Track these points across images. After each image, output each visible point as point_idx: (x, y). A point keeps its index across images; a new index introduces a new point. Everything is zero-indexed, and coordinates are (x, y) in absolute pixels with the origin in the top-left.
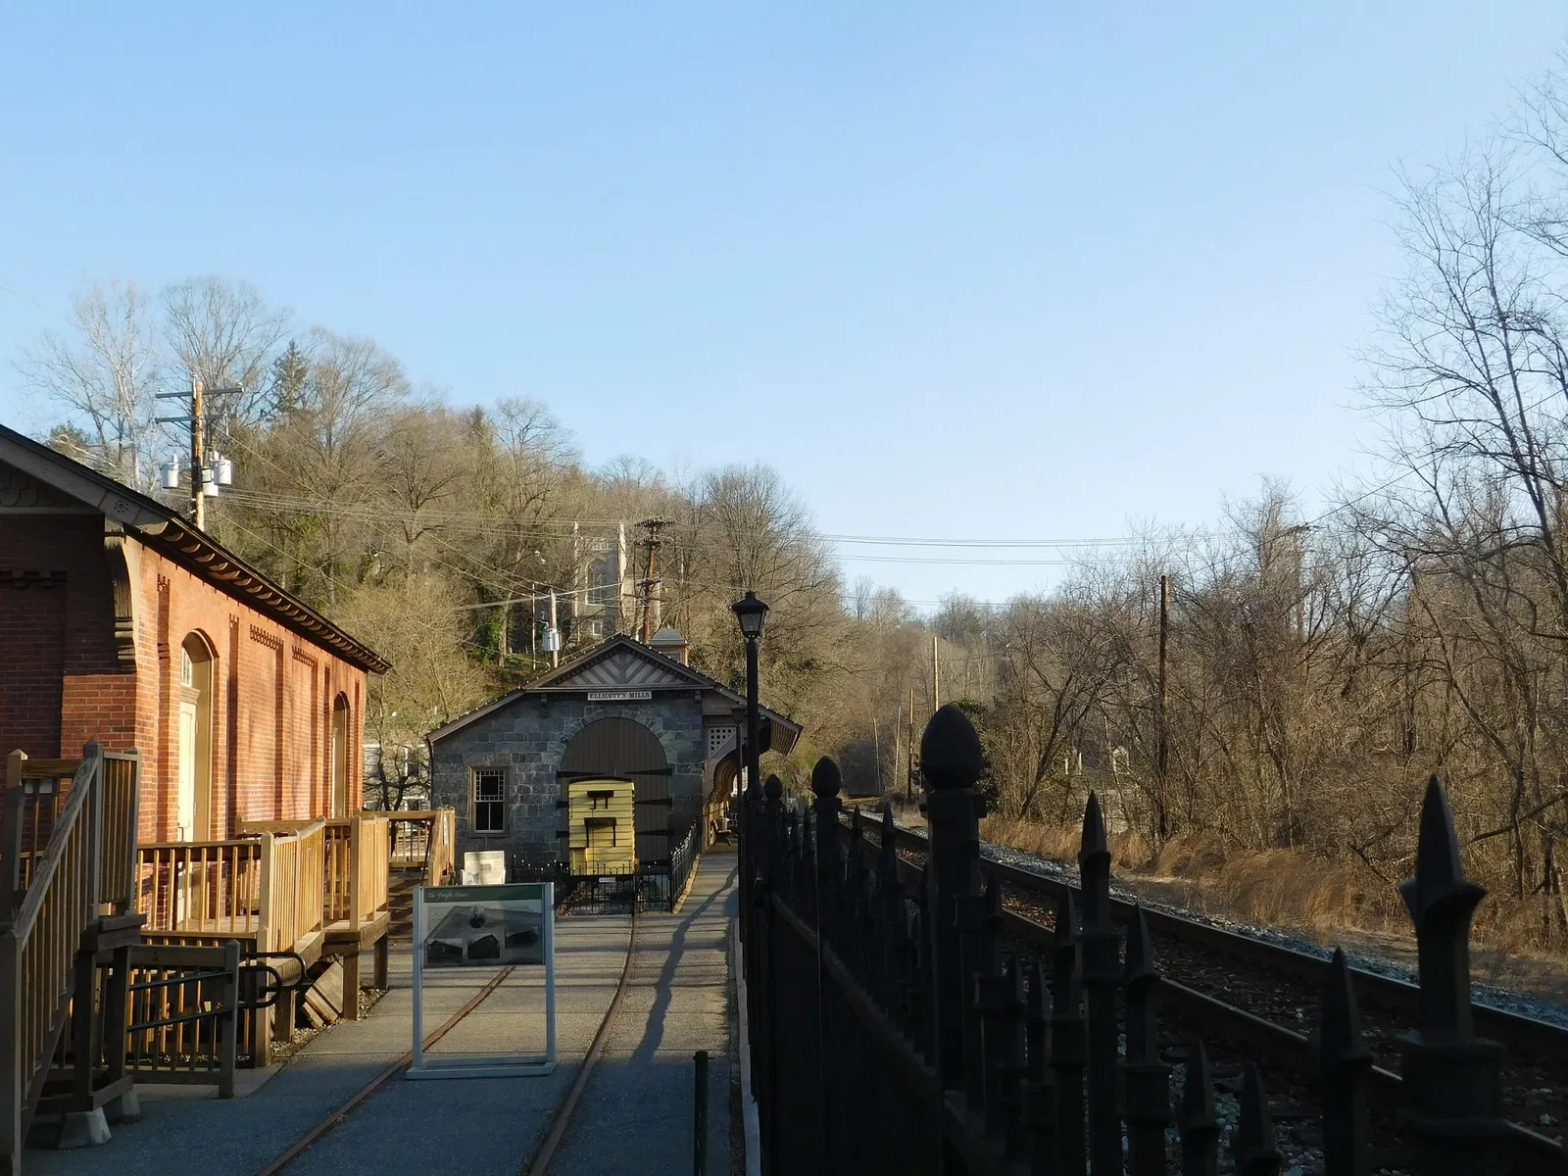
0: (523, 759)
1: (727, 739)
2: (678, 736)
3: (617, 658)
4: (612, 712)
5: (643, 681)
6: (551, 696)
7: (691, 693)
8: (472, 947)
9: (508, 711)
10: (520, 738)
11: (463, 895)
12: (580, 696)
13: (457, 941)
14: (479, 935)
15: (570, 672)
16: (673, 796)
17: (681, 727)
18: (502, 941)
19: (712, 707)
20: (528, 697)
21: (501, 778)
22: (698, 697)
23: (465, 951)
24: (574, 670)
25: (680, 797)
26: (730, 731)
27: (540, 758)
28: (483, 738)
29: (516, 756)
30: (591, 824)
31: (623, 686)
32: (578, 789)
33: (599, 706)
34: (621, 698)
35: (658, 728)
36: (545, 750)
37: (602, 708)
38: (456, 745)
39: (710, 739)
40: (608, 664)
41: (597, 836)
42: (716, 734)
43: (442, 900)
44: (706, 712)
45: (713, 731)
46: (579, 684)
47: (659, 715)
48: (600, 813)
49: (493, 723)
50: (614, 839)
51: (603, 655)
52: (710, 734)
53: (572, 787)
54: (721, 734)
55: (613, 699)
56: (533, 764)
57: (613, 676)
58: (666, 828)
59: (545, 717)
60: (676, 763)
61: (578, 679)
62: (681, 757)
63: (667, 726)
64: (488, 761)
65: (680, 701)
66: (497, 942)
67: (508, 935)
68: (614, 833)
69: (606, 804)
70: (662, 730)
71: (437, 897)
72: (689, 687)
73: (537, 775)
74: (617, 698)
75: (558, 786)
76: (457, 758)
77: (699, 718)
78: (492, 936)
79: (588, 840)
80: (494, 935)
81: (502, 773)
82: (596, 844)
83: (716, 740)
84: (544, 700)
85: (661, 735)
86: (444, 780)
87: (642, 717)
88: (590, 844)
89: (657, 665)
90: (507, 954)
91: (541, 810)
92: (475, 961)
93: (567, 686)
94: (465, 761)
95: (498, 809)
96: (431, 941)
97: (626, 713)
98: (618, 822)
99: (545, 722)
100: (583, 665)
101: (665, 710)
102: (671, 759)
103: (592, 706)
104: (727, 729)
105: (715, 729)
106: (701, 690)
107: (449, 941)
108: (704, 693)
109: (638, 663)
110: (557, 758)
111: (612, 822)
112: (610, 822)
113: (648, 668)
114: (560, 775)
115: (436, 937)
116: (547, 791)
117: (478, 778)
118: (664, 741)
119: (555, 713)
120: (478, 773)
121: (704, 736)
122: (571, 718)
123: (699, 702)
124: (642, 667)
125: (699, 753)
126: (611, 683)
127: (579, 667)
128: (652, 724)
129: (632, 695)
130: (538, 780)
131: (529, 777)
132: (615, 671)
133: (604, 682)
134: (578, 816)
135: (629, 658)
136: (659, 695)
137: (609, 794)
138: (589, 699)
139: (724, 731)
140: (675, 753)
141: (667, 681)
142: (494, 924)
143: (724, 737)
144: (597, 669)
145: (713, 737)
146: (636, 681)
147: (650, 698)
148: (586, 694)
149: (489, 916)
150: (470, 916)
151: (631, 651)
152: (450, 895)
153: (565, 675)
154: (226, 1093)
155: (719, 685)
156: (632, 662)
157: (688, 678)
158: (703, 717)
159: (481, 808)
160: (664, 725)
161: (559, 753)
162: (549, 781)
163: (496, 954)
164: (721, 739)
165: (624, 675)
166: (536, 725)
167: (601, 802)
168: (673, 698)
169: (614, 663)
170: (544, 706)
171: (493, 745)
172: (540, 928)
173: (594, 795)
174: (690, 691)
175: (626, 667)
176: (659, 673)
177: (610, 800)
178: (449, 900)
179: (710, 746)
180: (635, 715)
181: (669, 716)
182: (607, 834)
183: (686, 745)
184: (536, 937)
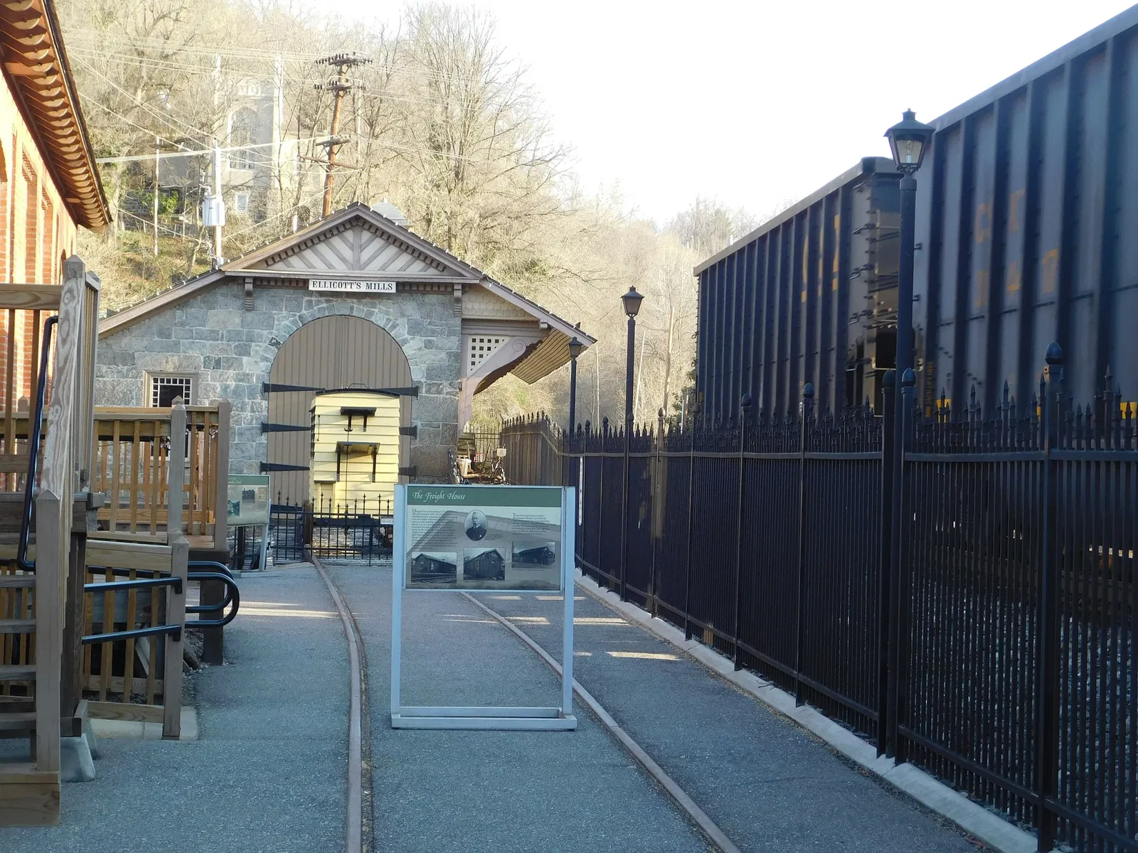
0: (218, 364)
1: (493, 351)
2: (429, 345)
3: (349, 235)
4: (341, 307)
5: (383, 268)
6: (260, 282)
7: (446, 288)
8: (469, 564)
9: (199, 298)
10: (213, 335)
11: (458, 497)
12: (299, 284)
13: (449, 556)
14: (477, 550)
15: (285, 251)
16: (418, 424)
17: (433, 333)
18: (508, 559)
19: (475, 307)
20: (229, 280)
21: (188, 388)
22: (458, 294)
23: (460, 570)
24: (292, 248)
25: (427, 425)
26: (497, 341)
27: (241, 364)
28: (164, 334)
29: (207, 360)
30: (345, 451)
31: (357, 273)
32: (328, 405)
33: (323, 299)
34: (355, 289)
35: (401, 332)
36: (248, 354)
37: (327, 301)
38: (127, 342)
39: (470, 352)
40: (336, 241)
41: (351, 467)
42: (478, 345)
43: (432, 502)
44: (469, 315)
45: (474, 340)
46: (295, 267)
47: (403, 315)
48: (357, 437)
49: (178, 313)
50: (374, 472)
51: (330, 230)
52: (470, 344)
53: (320, 401)
54: (486, 345)
55: (343, 289)
56: (231, 372)
57: (343, 260)
59: (250, 309)
60: (423, 380)
61: (294, 260)
62: (431, 373)
63: (415, 329)
64: (170, 365)
65: (432, 299)
66: (500, 559)
67: (517, 551)
68: (375, 463)
69: (365, 425)
70: (407, 336)
71: (424, 498)
72: (447, 279)
73: (237, 386)
74: (348, 289)
75: (264, 403)
76: (128, 359)
77: (458, 322)
78: (495, 552)
79: (338, 472)
80: (498, 550)
81: (188, 381)
82: (350, 478)
83: (477, 352)
84: (249, 287)
85: (405, 341)
86: (109, 387)
87: (380, 315)
88: (342, 477)
89: (403, 247)
90: (513, 575)
91: (241, 434)
92: (473, 582)
93: (279, 270)
94: (139, 362)
96: (415, 555)
97: (359, 309)
98: (380, 450)
99: (250, 316)
100: (305, 242)
101: (411, 307)
102: (418, 375)
103: (314, 299)
104: (493, 339)
105: (478, 338)
106: (464, 285)
107: (438, 556)
108: (466, 288)
109: (378, 243)
110: (264, 366)
111: (373, 450)
112: (371, 449)
113: (392, 250)
114: (267, 388)
115: (422, 549)
116: (249, 409)
117: (156, 387)
118: (408, 350)
119: (262, 303)
120: (156, 380)
121: (462, 344)
122: (285, 313)
123: (458, 300)
124: (381, 250)
125: (455, 369)
126: (341, 269)
127: (298, 245)
128: (394, 327)
129: (369, 286)
130: (237, 394)
132: (347, 253)
133: (330, 266)
134: (328, 437)
135: (366, 235)
136: (406, 288)
137: (367, 413)
138: (311, 288)
139: (490, 341)
140: (424, 367)
141: (416, 271)
142: (498, 535)
143: (489, 349)
144: (322, 248)
145: (474, 348)
146: (373, 269)
147: (394, 290)
148: (306, 282)
149: (491, 525)
150: (467, 525)
151: (370, 227)
152: (441, 496)
153: (279, 254)
154: (171, 733)
155: (486, 278)
156: (370, 241)
157: (445, 267)
158: (464, 320)
160: (409, 328)
161: (266, 359)
162: (252, 396)
163: (501, 575)
164: (485, 352)
165: (359, 260)
166: (237, 320)
167: (358, 422)
168: (424, 293)
169: (345, 241)
170: (249, 294)
171: (177, 344)
172: (558, 544)
173: (349, 413)
174: (446, 285)
175: (362, 248)
176: (405, 258)
177: (370, 421)
178: (441, 503)
179: (470, 359)
180: (372, 314)
181: (417, 316)
182: (364, 464)
183: (438, 357)
184: (552, 555)
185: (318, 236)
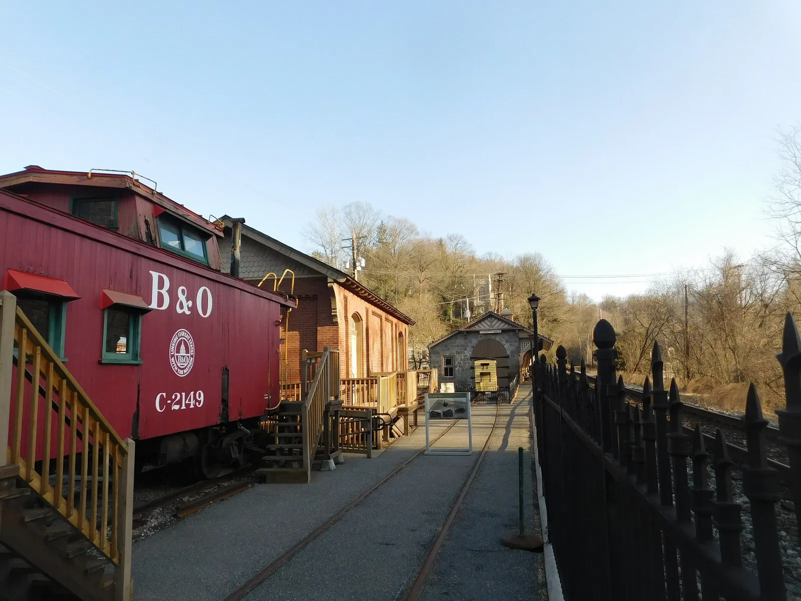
0: (459, 353)
1: (527, 346)
2: (511, 345)
3: (489, 319)
4: (488, 337)
5: (498, 327)
6: (468, 332)
7: (514, 331)
8: (444, 413)
9: (454, 337)
10: (458, 346)
11: (441, 396)
12: (477, 332)
13: (439, 411)
14: (446, 409)
15: (474, 324)
16: (509, 365)
17: (512, 342)
18: (454, 412)
19: (522, 335)
20: (460, 332)
21: (452, 359)
22: (517, 332)
23: (442, 414)
25: (512, 365)
26: (528, 343)
27: (465, 353)
28: (446, 346)
29: (457, 352)
30: (482, 374)
31: (491, 328)
32: (478, 363)
34: (491, 332)
35: (504, 342)
36: (466, 350)
37: (485, 336)
38: (437, 348)
39: (522, 346)
40: (486, 321)
41: (484, 378)
42: (523, 344)
44: (520, 337)
46: (477, 328)
47: (504, 338)
48: (485, 371)
49: (449, 341)
50: (490, 379)
51: (484, 318)
52: (521, 344)
53: (476, 362)
54: (525, 344)
55: (488, 333)
56: (462, 355)
57: (488, 326)
58: (507, 376)
59: (466, 339)
60: (510, 354)
61: (476, 326)
62: (512, 352)
63: (507, 341)
64: (448, 354)
65: (511, 333)
66: (452, 411)
67: (456, 409)
68: (490, 377)
69: (487, 368)
71: (433, 397)
72: (514, 328)
73: (464, 358)
75: (471, 362)
76: (438, 353)
77: (518, 339)
80: (451, 409)
81: (452, 357)
82: (484, 381)
84: (465, 333)
85: (505, 345)
86: (434, 360)
87: (498, 338)
88: (482, 381)
89: (503, 321)
90: (455, 415)
91: (466, 370)
92: (445, 418)
93: (473, 329)
94: (440, 354)
95: (451, 369)
96: (431, 411)
97: (493, 337)
98: (491, 374)
99: (466, 341)
100: (478, 322)
101: (506, 336)
102: (508, 353)
103: (481, 335)
107: (436, 411)
108: (519, 330)
109: (496, 321)
110: (470, 353)
111: (489, 374)
113: (500, 322)
114: (471, 358)
115: (433, 409)
116: (467, 364)
117: (445, 359)
118: (506, 347)
119: (469, 337)
121: (519, 345)
122: (475, 339)
123: (517, 333)
124: (498, 322)
125: (518, 351)
126: (488, 327)
127: (476, 322)
128: (502, 341)
129: (495, 331)
130: (464, 360)
131: (461, 359)
132: (489, 323)
133: (485, 327)
134: (478, 371)
135: (493, 319)
136: (504, 331)
137: (488, 364)
138: (480, 333)
140: (510, 351)
141: (506, 327)
142: (451, 406)
144: (483, 323)
146: (496, 327)
147: (501, 332)
148: (479, 331)
149: (449, 403)
150: (443, 403)
151: (494, 317)
152: (437, 396)
153: (472, 325)
154: (369, 457)
155: (524, 327)
157: (513, 325)
159: (446, 369)
161: (471, 351)
162: (468, 360)
163: (452, 416)
164: (525, 346)
165: (492, 325)
166: (463, 342)
167: (485, 367)
168: (509, 332)
169: (488, 321)
170: (465, 335)
171: (449, 349)
172: (466, 408)
173: (483, 365)
174: (514, 330)
175: (492, 322)
176: (503, 324)
177: (488, 366)
178: (436, 398)
179: (522, 348)
180: (496, 338)
181: (507, 338)
182: (487, 378)
183: (513, 348)
184: (465, 410)
185: (481, 320)
